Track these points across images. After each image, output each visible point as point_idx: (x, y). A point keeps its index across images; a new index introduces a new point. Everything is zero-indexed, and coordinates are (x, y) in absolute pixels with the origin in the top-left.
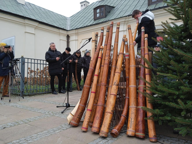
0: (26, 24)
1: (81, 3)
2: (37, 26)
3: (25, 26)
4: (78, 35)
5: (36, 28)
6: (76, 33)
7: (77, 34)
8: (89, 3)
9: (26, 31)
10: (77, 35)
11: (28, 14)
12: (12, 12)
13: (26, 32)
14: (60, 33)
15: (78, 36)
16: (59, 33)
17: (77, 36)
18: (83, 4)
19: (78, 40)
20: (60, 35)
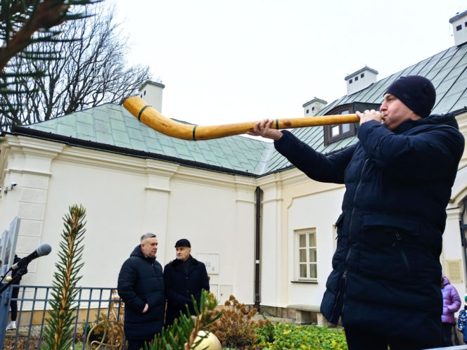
0: (148, 170)
1: (304, 106)
2: (175, 173)
3: (146, 173)
4: (282, 186)
5: (174, 177)
6: (277, 182)
7: (280, 184)
8: (325, 103)
9: (149, 187)
10: (280, 188)
11: (161, 145)
12: (118, 145)
13: (147, 189)
14: (236, 184)
15: (282, 189)
16: (233, 185)
17: (280, 191)
18: (310, 108)
19: (282, 200)
20: (236, 188)
